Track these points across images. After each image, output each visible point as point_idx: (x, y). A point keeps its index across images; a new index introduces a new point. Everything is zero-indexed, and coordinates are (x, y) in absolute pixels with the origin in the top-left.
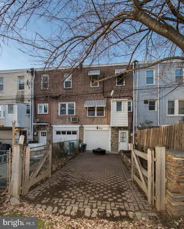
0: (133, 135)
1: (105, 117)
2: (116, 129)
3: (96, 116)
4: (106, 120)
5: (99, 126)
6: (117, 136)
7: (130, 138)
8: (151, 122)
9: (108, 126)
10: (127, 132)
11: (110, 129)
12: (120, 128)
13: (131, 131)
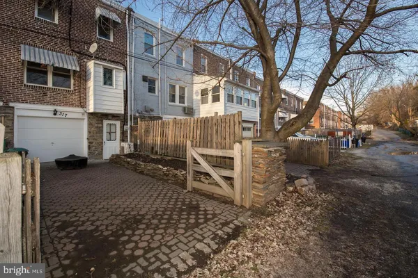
0: (127, 127)
1: (74, 92)
2: (98, 118)
3: (50, 84)
4: (76, 97)
5: (59, 108)
6: (100, 130)
7: (123, 133)
8: (152, 110)
9: (80, 110)
10: (118, 123)
11: (86, 117)
12: (106, 116)
13: (124, 122)
